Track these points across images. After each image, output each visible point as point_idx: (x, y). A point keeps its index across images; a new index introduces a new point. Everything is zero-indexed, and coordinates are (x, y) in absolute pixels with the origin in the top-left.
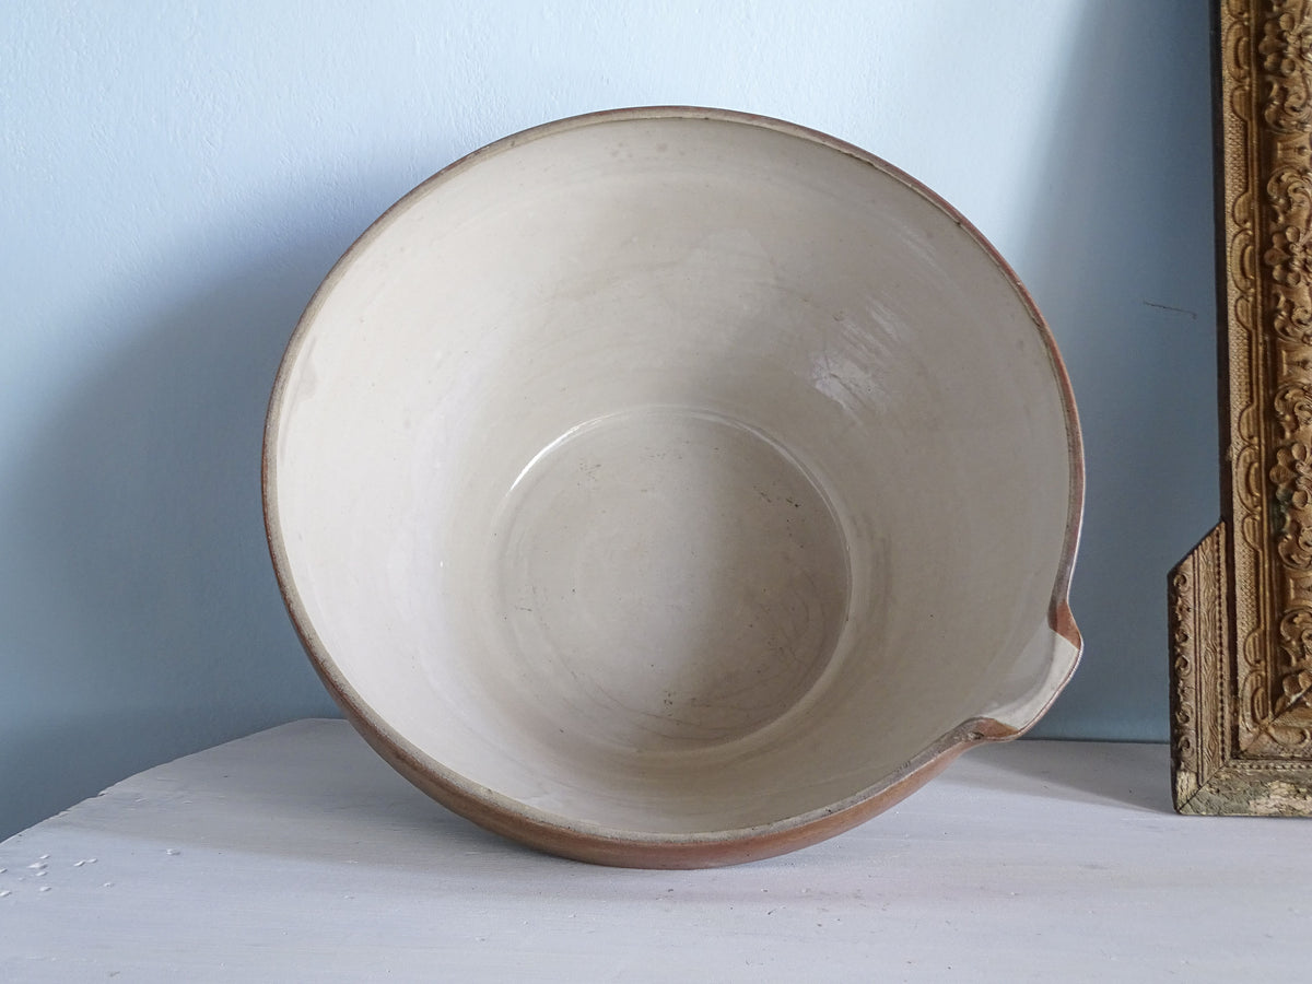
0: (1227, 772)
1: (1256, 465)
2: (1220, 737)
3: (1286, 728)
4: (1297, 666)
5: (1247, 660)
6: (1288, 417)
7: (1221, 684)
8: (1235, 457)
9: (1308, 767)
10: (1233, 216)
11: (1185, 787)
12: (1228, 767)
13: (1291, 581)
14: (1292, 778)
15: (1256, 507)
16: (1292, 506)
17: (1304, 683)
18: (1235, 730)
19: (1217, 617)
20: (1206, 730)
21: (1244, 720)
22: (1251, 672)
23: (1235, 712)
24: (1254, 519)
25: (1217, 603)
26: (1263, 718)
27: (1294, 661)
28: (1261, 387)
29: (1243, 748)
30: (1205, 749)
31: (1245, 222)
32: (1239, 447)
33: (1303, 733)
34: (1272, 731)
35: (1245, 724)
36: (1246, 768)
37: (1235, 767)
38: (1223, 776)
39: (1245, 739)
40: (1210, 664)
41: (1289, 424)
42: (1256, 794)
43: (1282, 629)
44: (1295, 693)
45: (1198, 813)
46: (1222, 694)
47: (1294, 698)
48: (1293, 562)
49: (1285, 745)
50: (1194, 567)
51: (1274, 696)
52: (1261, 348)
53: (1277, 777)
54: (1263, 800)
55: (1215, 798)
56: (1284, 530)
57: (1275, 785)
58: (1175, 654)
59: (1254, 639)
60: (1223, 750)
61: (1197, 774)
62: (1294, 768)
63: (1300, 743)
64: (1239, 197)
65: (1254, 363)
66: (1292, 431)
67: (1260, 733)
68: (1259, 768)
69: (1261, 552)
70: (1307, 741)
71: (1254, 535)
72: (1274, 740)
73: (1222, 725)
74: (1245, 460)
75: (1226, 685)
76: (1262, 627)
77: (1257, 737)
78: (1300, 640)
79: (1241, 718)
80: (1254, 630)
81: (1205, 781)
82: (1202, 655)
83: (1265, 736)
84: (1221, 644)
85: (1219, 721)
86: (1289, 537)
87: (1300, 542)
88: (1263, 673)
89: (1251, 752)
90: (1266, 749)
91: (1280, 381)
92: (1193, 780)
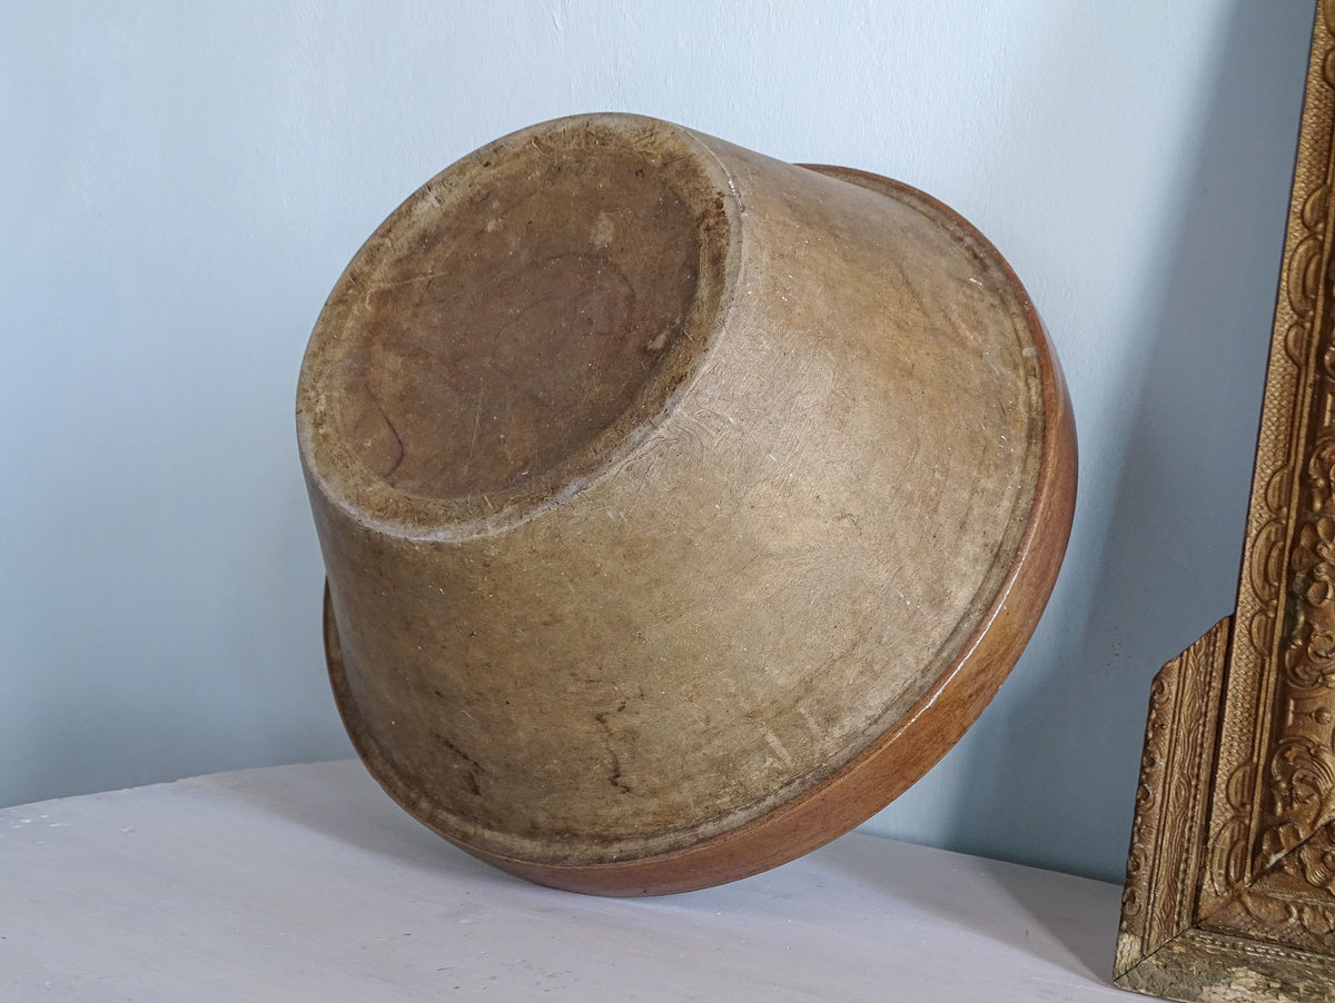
0: (1181, 944)
1: (1280, 544)
2: (1178, 897)
3: (1263, 898)
4: (1283, 815)
5: (1229, 801)
6: (1321, 482)
7: (1191, 828)
8: (1254, 532)
9: (1288, 956)
11: (1125, 953)
12: (1184, 937)
13: (1292, 702)
14: (1264, 966)
15: (1271, 600)
16: (1306, 602)
17: (1288, 841)
18: (1198, 889)
19: (1199, 741)
20: (1162, 886)
21: (1212, 879)
22: (1233, 818)
23: (1202, 868)
24: (1268, 617)
25: (1201, 722)
26: (1237, 881)
27: (1279, 810)
28: (1302, 441)
29: (1202, 914)
30: (1157, 910)
31: (1317, 224)
32: (1263, 521)
33: (1287, 908)
34: (1249, 901)
35: (1213, 886)
36: (1207, 942)
37: (1192, 938)
38: (1177, 949)
39: (1208, 904)
40: (1181, 801)
41: (1322, 492)
42: (1213, 979)
43: (1274, 762)
44: (1276, 853)
45: (1135, 989)
46: (1189, 840)
47: (1273, 859)
48: (1296, 675)
49: (1260, 921)
50: (1180, 672)
51: (1252, 853)
52: (1309, 390)
53: (1244, 962)
54: (1221, 989)
55: (1161, 974)
56: (1294, 633)
57: (1240, 972)
58: (1144, 779)
59: (1244, 776)
60: (1180, 913)
61: (1143, 938)
62: (1273, 954)
63: (1281, 922)
64: (1314, 191)
65: (1299, 409)
66: (1323, 502)
67: (1232, 900)
68: (1223, 946)
69: (1268, 660)
70: (1292, 920)
71: (1265, 638)
72: (1248, 913)
73: (1183, 882)
74: (1268, 538)
75: (1196, 830)
76: (1255, 759)
77: (1224, 907)
78: (1289, 783)
79: (1208, 876)
80: (1245, 764)
81: (1152, 950)
82: (1173, 787)
83: (1238, 907)
84: (1198, 776)
85: (1181, 876)
86: (1300, 643)
87: (1309, 650)
88: (1247, 822)
89: (1210, 922)
90: (1233, 922)
91: (1319, 434)
92: (1137, 947)
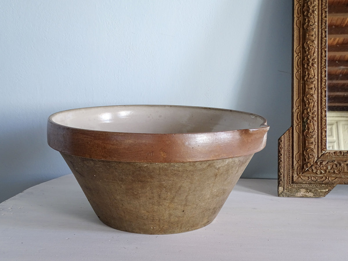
0: (290, 187)
1: (300, 113)
2: (289, 178)
3: (305, 176)
4: (308, 161)
5: (296, 160)
6: (307, 102)
7: (290, 166)
8: (295, 111)
9: (310, 185)
10: (296, 52)
11: (280, 190)
13: (307, 141)
14: (306, 188)
15: (299, 123)
16: (307, 123)
17: (309, 166)
18: (293, 176)
19: (289, 150)
20: (286, 177)
21: (295, 174)
22: (297, 163)
23: (293, 173)
24: (299, 126)
25: (289, 146)
26: (299, 174)
27: (307, 161)
28: (301, 94)
29: (294, 181)
30: (285, 181)
31: (299, 53)
32: (296, 109)
33: (309, 177)
34: (301, 177)
35: (295, 175)
36: (295, 186)
37: (292, 185)
38: (290, 188)
39: (295, 179)
40: (287, 161)
41: (307, 103)
42: (297, 192)
43: (304, 153)
44: (307, 168)
45: (283, 196)
46: (290, 168)
47: (307, 169)
48: (307, 137)
49: (304, 180)
50: (284, 138)
51: (302, 169)
52: (301, 85)
53: (302, 188)
54: (299, 193)
55: (287, 193)
56: (306, 129)
57: (302, 190)
58: (279, 159)
59: (298, 155)
60: (290, 181)
61: (283, 187)
62: (307, 186)
63: (308, 180)
64: (298, 47)
65: (300, 88)
66: (308, 105)
67: (299, 177)
68: (298, 186)
69: (300, 134)
70: (310, 179)
71: (299, 130)
72: (302, 179)
73: (290, 175)
74: (297, 112)
75: (291, 166)
76: (300, 152)
77: (298, 178)
78: (308, 155)
79: (294, 174)
80: (298, 153)
81: (285, 189)
82: (285, 159)
83: (300, 178)
84: (290, 156)
85: (289, 175)
86: (307, 131)
87: (309, 132)
88: (300, 163)
89: (296, 182)
90: (300, 181)
91: (306, 93)
92: (282, 189)
